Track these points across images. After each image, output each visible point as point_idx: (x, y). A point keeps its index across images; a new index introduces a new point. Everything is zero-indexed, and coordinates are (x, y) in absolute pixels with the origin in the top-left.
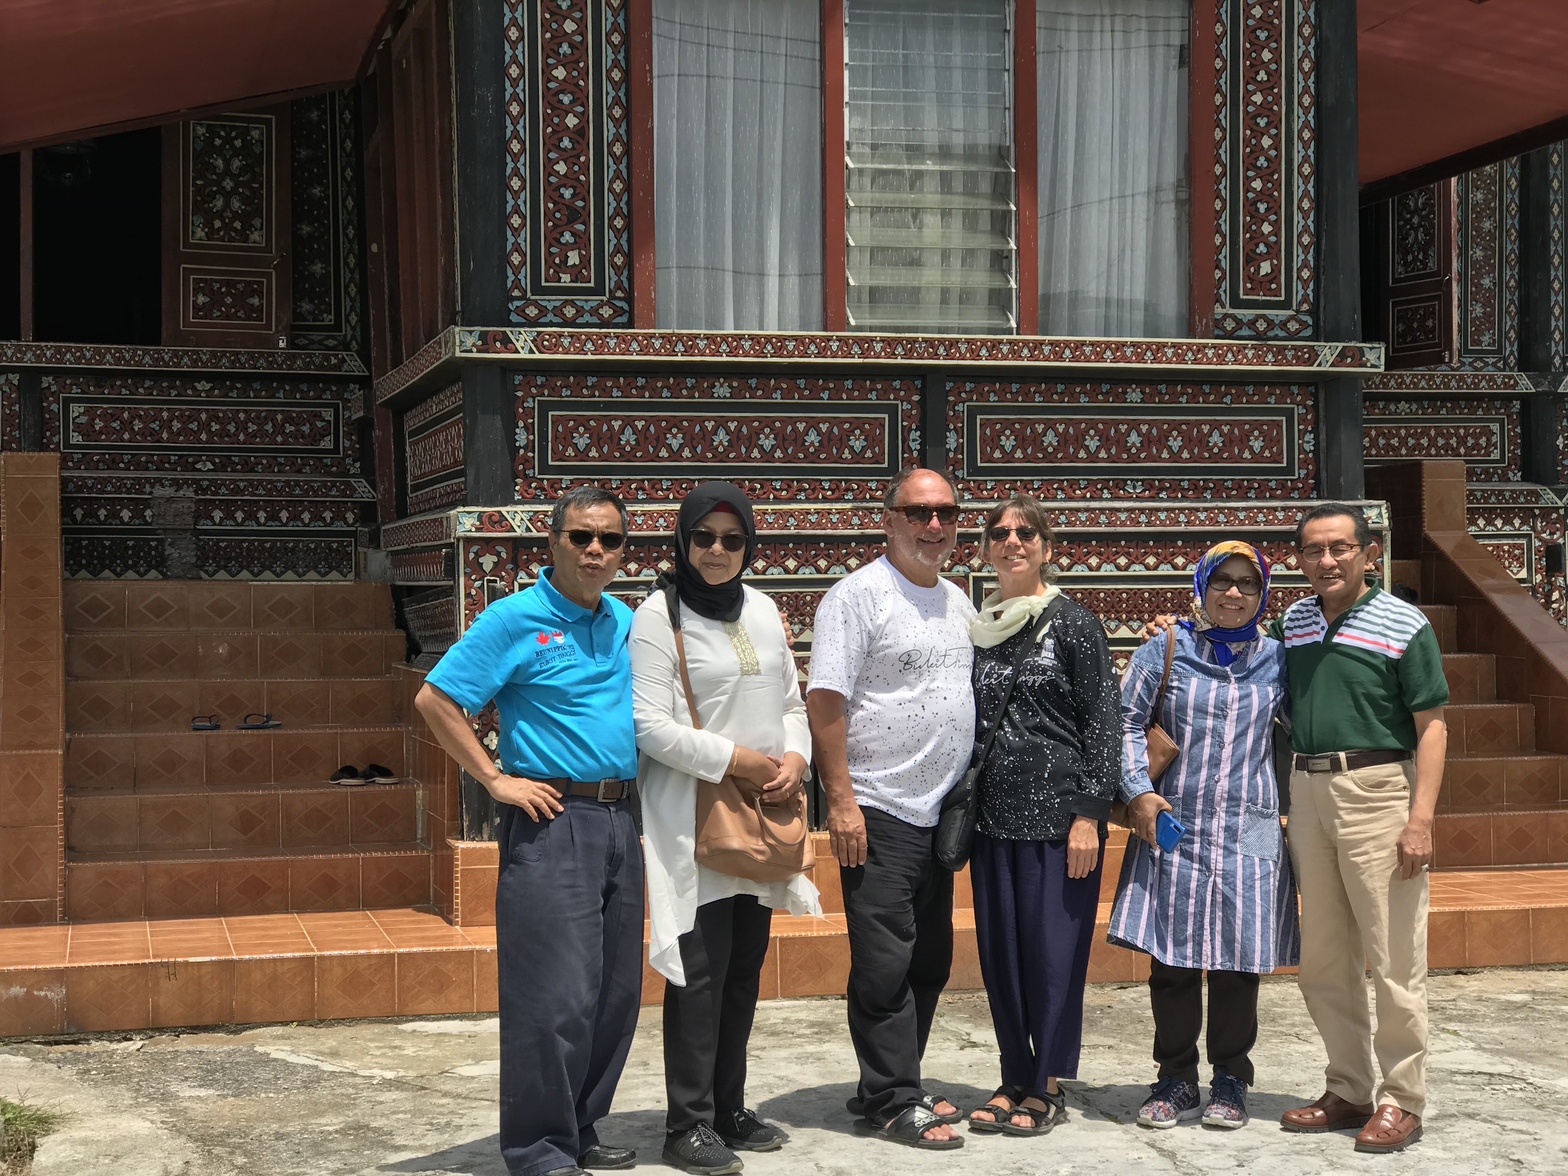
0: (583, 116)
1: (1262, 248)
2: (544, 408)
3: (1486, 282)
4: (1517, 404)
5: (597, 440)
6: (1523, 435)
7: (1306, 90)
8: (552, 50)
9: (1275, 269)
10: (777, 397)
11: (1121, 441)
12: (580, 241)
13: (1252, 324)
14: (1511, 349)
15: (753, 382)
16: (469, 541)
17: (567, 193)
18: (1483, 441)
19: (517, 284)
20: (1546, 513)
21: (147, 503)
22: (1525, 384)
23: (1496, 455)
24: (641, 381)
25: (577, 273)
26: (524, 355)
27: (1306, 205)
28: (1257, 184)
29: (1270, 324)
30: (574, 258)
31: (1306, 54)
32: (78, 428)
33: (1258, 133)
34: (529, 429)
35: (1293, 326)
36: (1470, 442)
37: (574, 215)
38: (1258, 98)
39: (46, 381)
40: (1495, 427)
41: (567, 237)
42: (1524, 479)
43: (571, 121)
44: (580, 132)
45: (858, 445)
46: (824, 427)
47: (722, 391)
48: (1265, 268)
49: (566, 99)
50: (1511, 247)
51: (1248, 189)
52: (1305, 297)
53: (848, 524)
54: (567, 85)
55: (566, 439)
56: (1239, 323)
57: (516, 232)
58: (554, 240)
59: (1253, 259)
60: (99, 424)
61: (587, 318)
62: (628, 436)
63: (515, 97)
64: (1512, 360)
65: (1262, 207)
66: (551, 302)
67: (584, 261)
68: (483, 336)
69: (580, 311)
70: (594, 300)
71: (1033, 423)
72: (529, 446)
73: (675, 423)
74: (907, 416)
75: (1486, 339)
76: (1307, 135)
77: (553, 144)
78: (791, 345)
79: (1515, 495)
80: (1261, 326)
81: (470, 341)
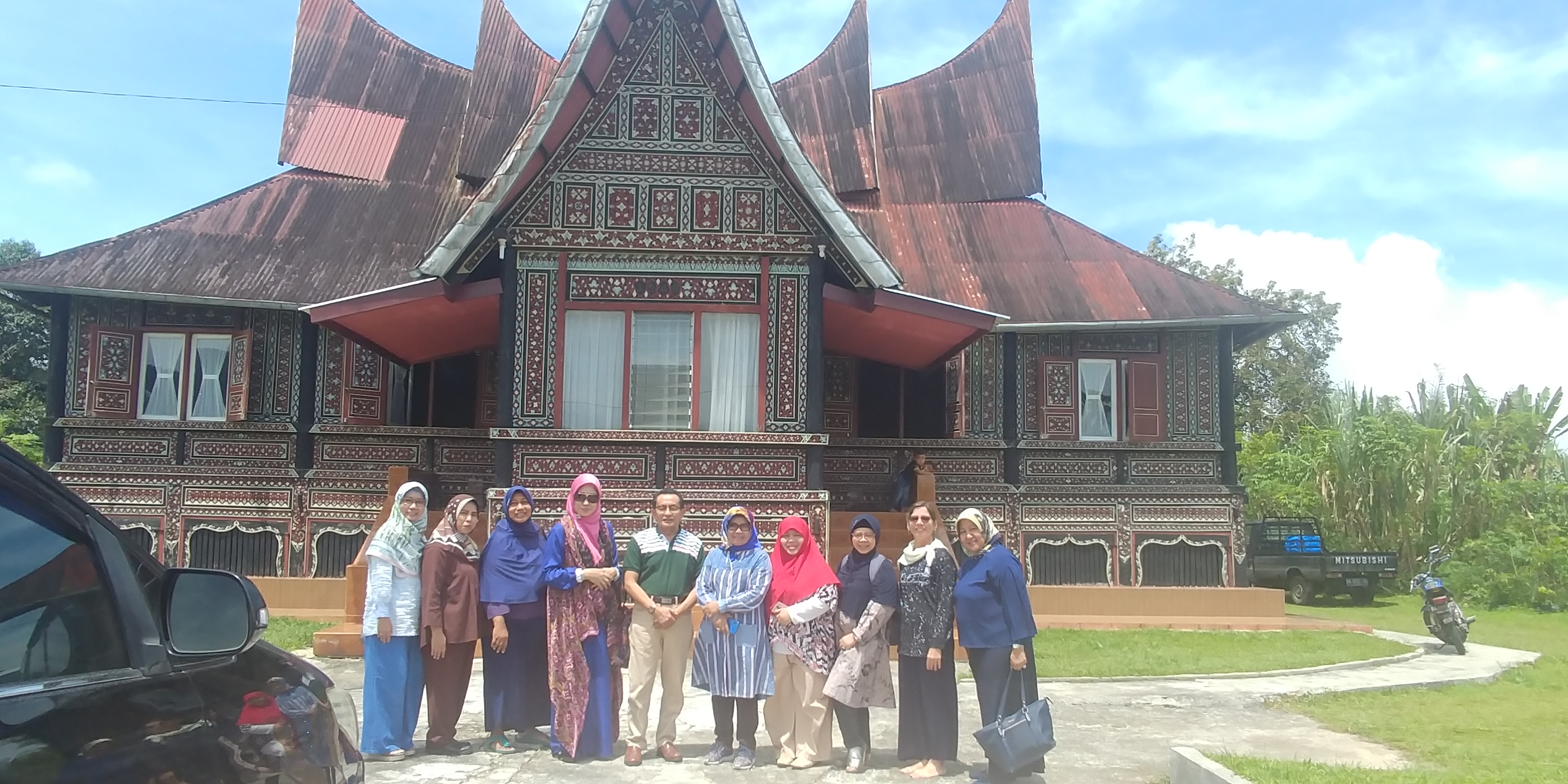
0: (541, 358)
1: (786, 400)
2: (523, 455)
3: (990, 405)
4: (1002, 452)
5: (541, 466)
6: (1005, 465)
7: (804, 345)
8: (531, 336)
9: (791, 408)
10: (605, 452)
11: (731, 469)
12: (538, 399)
13: (782, 427)
14: (1001, 432)
15: (596, 447)
16: (492, 500)
17: (535, 383)
18: (988, 467)
19: (516, 413)
20: (1012, 495)
21: (466, 484)
22: (1003, 445)
23: (993, 472)
24: (557, 446)
25: (536, 410)
26: (513, 438)
27: (803, 385)
28: (785, 378)
29: (789, 427)
30: (536, 405)
31: (804, 332)
32: (446, 458)
33: (786, 360)
34: (518, 462)
35: (798, 428)
36: (983, 467)
37: (536, 390)
38: (786, 348)
39: (436, 441)
40: (993, 461)
41: (534, 398)
42: (1005, 482)
43: (537, 359)
44: (540, 362)
45: (633, 469)
46: (621, 463)
47: (585, 450)
48: (788, 407)
49: (536, 352)
50: (1000, 391)
51: (781, 379)
52: (803, 418)
53: (624, 496)
54: (537, 347)
55: (531, 466)
56: (777, 427)
57: (516, 396)
58: (529, 399)
59: (783, 404)
60: (453, 456)
61: (539, 425)
62: (552, 465)
63: (518, 352)
64: (1000, 435)
65: (787, 386)
66: (527, 420)
67: (539, 405)
68: (500, 431)
69: (537, 423)
70: (541, 419)
71: (698, 461)
72: (518, 468)
73: (569, 461)
74: (651, 459)
75: (990, 427)
76: (804, 360)
77: (530, 366)
78: (606, 435)
79: (998, 488)
80: (786, 428)
81: (495, 433)
